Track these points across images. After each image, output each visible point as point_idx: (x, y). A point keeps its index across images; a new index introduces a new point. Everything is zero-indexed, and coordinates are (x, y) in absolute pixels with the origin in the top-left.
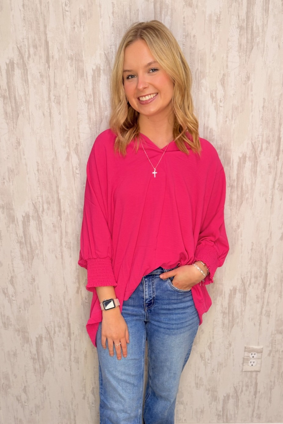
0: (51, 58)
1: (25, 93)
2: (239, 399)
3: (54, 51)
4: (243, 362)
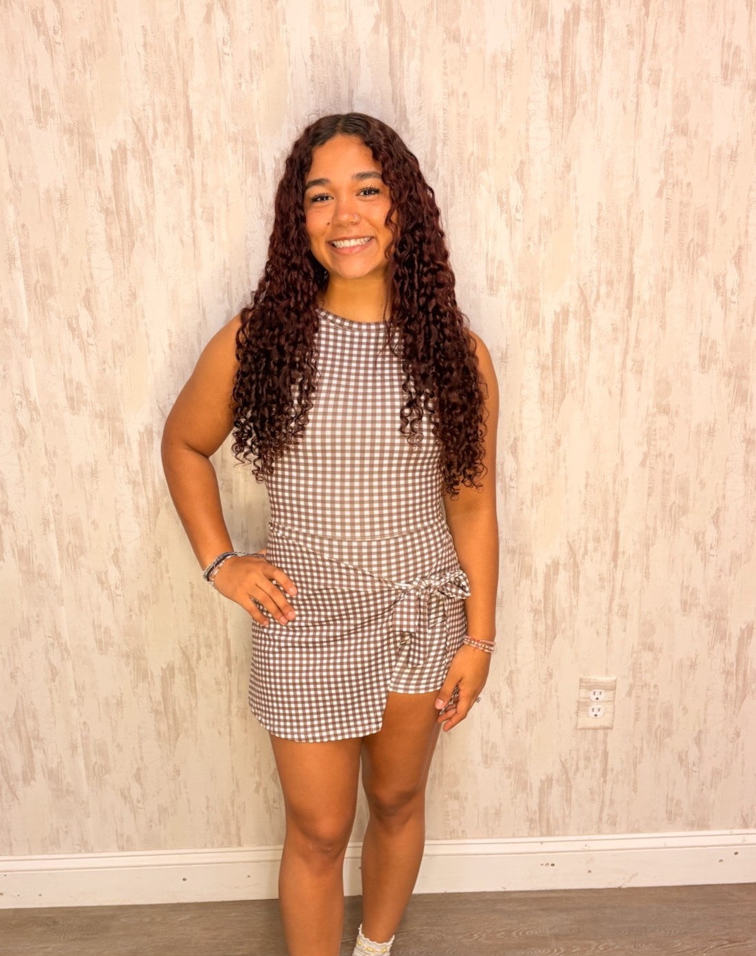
0: (197, 140)
1: (147, 203)
2: (571, 786)
3: (203, 128)
4: (578, 710)
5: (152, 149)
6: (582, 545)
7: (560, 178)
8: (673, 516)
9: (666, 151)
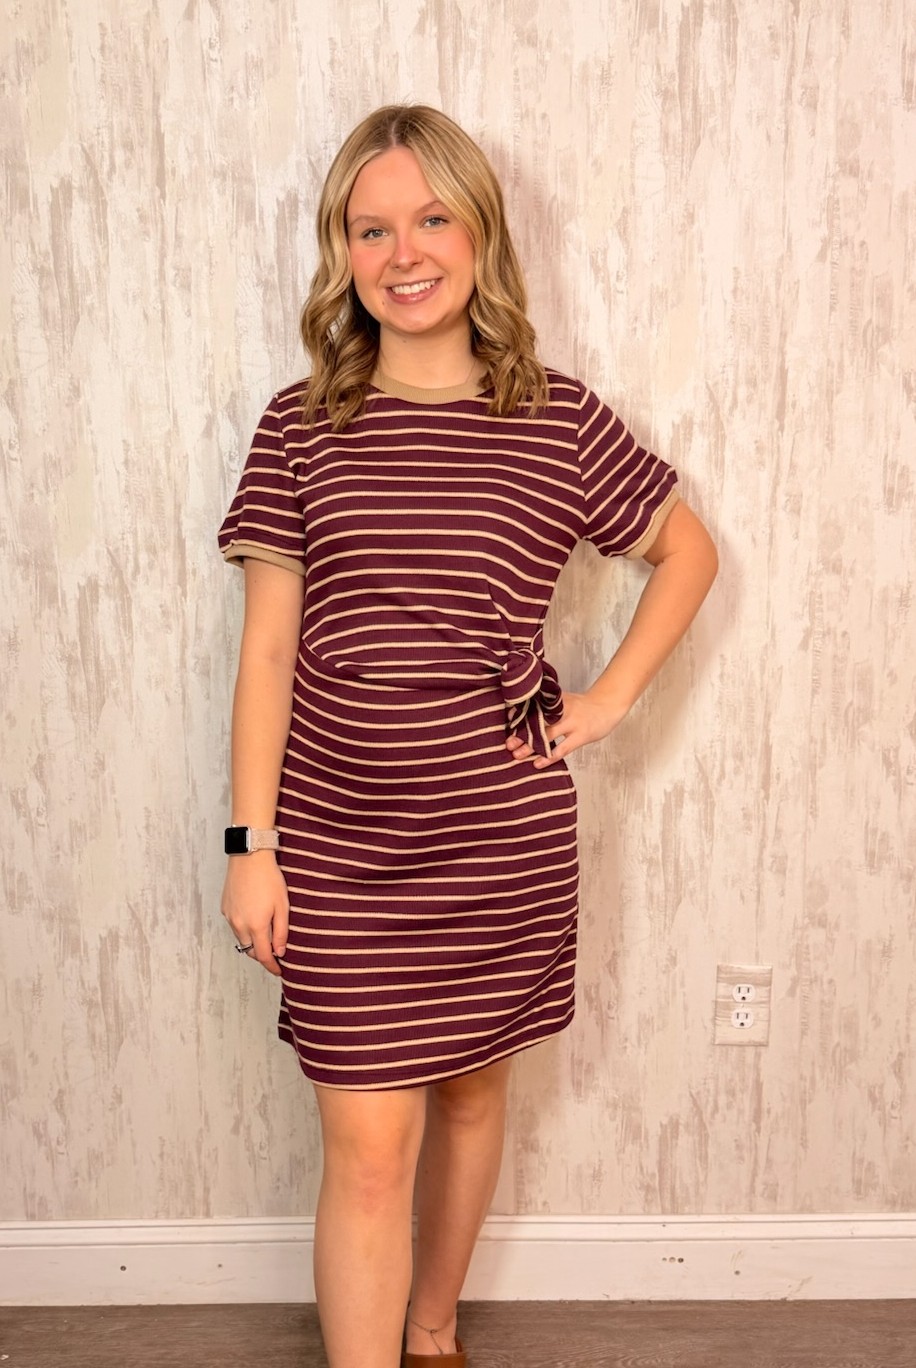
0: (170, 174)
1: (99, 261)
2: (707, 1135)
3: (179, 159)
4: (716, 1015)
5: (107, 186)
6: (717, 763)
7: (680, 233)
8: (850, 724)
9: (830, 197)
